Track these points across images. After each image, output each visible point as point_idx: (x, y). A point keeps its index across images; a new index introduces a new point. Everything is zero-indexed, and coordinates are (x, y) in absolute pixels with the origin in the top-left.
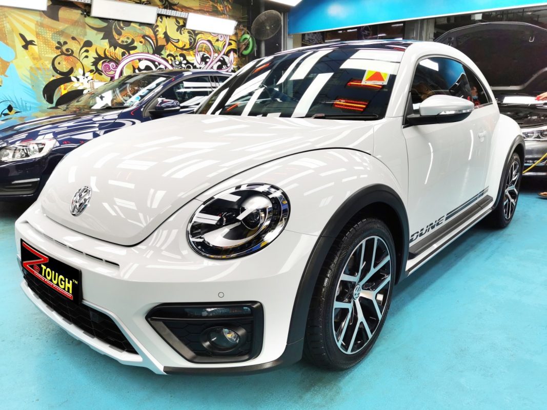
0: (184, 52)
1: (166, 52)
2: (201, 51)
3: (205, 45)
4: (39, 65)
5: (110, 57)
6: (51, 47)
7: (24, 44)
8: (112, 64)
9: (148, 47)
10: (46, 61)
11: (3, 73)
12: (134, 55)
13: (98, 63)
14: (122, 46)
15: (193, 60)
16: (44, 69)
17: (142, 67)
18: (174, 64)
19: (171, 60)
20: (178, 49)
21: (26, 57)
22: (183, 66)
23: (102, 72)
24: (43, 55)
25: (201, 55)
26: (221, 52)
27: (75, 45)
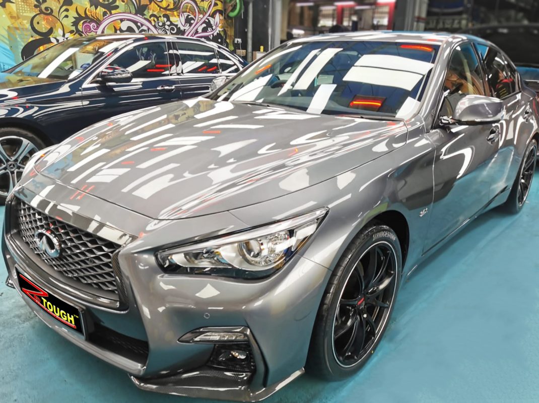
0: (168, 12)
1: (149, 12)
2: (186, 12)
3: (189, 5)
4: (16, 25)
5: (90, 17)
6: (29, 6)
8: (92, 25)
9: (131, 6)
10: (25, 20)
12: (116, 15)
13: (79, 23)
14: (103, 6)
15: (178, 21)
16: (23, 28)
17: (124, 28)
18: (157, 26)
19: (154, 20)
20: (161, 9)
21: (4, 16)
22: (167, 27)
23: (82, 32)
24: (21, 14)
25: (186, 16)
26: (206, 13)
27: (55, 3)
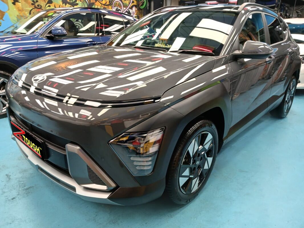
0: (106, 7)
1: (95, 7)
2: (116, 6)
3: (118, 3)
4: (22, 14)
6: (29, 4)
7: (13, 1)
9: (85, 4)
10: (26, 12)
11: (2, 18)
14: (69, 3)
20: (102, 5)
21: (15, 9)
24: (24, 8)
25: (116, 8)
26: (127, 7)
27: (43, 2)
